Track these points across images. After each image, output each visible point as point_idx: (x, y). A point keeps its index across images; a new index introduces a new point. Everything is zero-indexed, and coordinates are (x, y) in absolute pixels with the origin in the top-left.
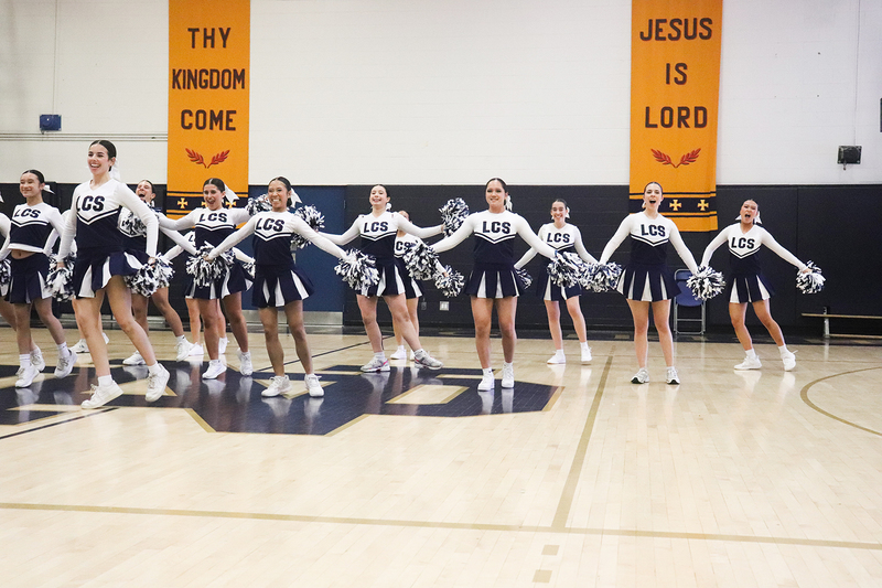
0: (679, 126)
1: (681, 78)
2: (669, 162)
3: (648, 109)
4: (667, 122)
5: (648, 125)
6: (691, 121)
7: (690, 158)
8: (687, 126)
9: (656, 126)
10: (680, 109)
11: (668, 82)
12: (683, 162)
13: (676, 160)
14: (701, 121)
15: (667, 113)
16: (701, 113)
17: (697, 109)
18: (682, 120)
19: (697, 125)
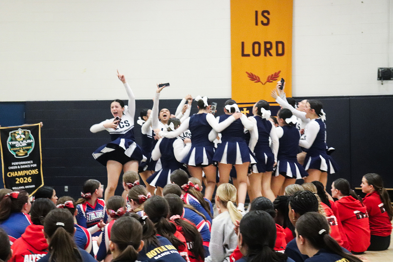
0: (265, 55)
1: (265, 21)
2: (259, 81)
3: (243, 43)
4: (257, 52)
5: (243, 55)
6: (273, 51)
7: (273, 78)
8: (271, 55)
9: (248, 55)
10: (266, 43)
11: (257, 24)
12: (268, 81)
13: (263, 79)
14: (280, 52)
15: (257, 46)
16: (280, 46)
17: (277, 43)
18: (267, 51)
19: (278, 55)
